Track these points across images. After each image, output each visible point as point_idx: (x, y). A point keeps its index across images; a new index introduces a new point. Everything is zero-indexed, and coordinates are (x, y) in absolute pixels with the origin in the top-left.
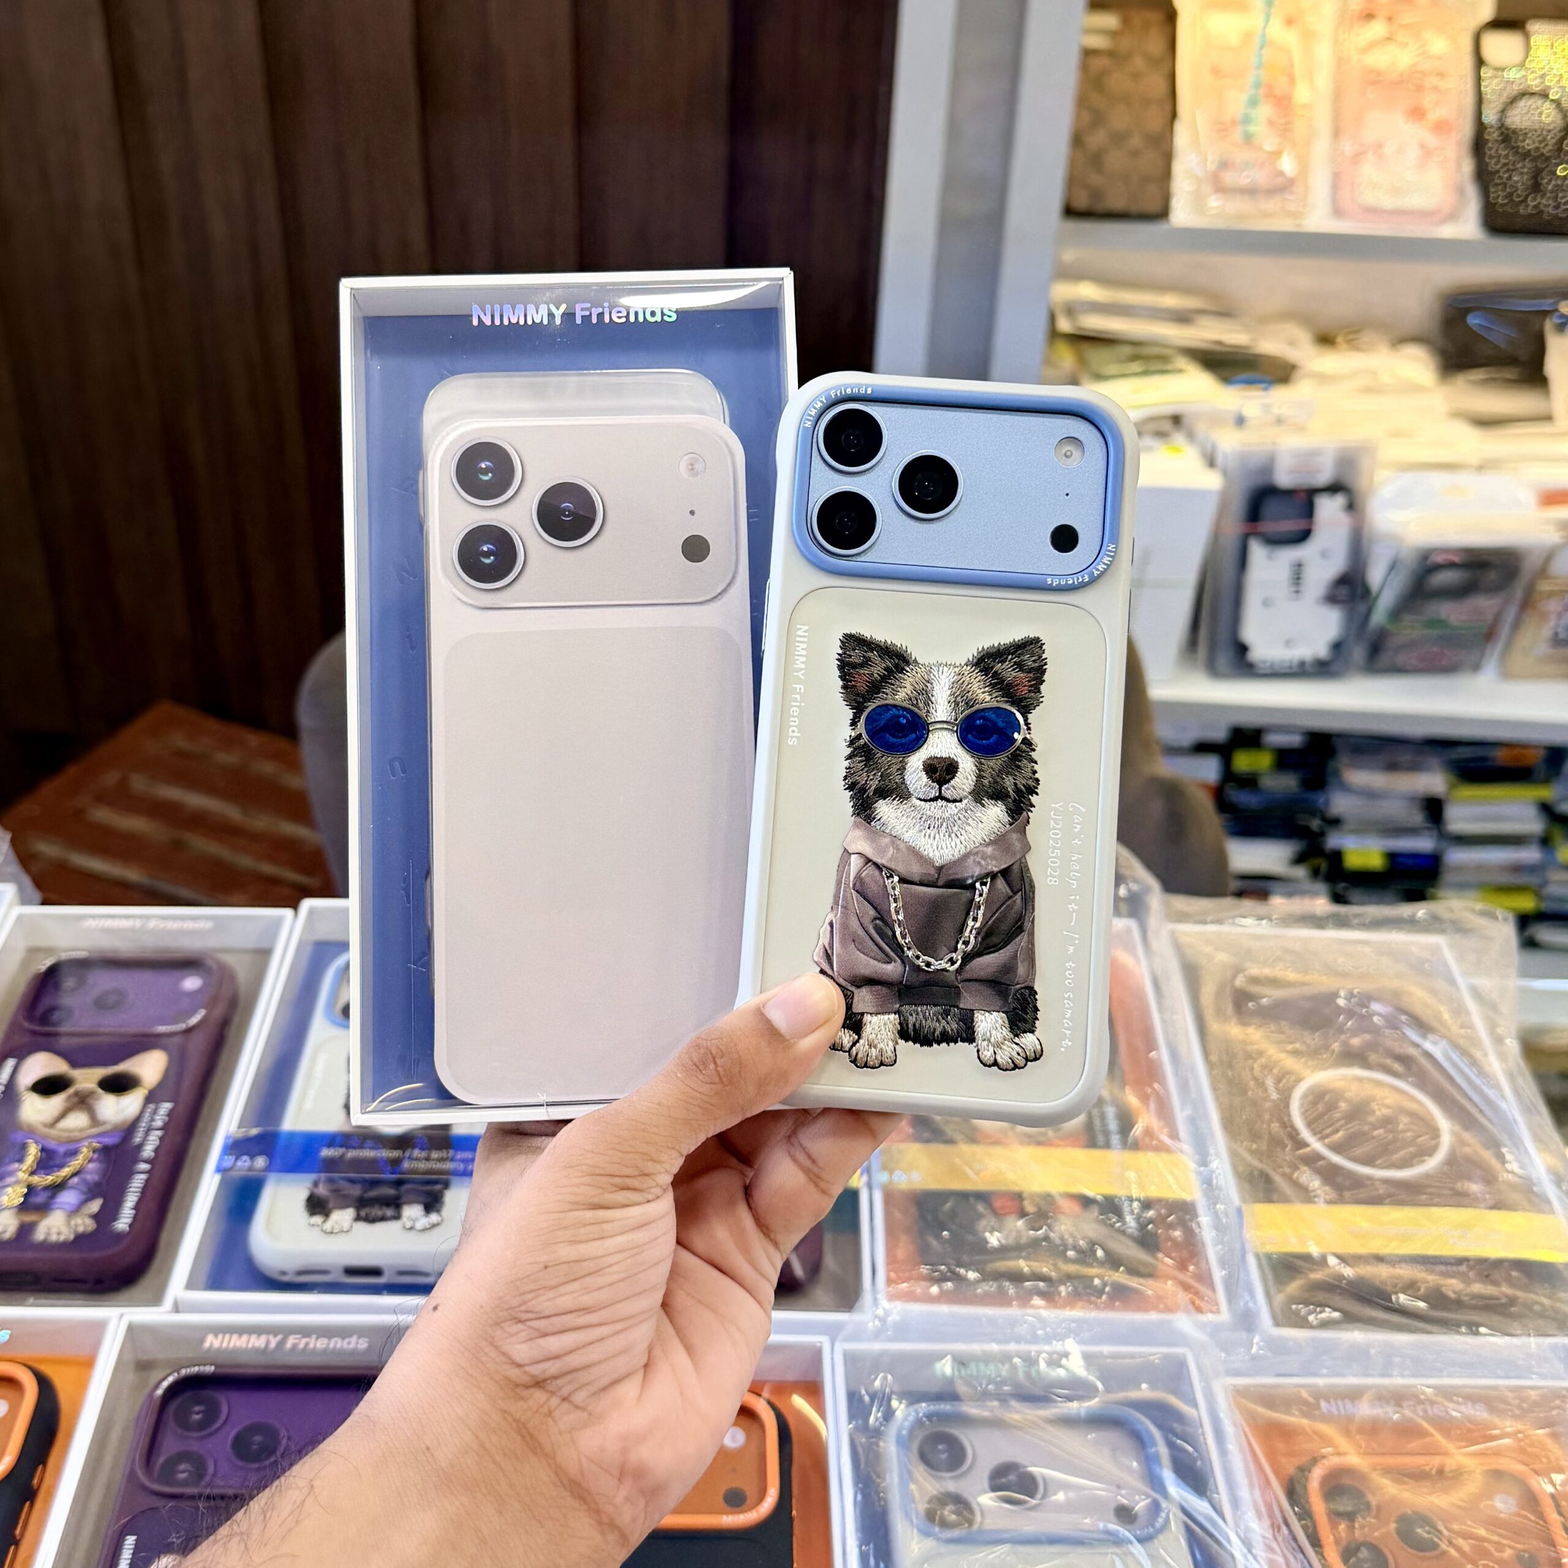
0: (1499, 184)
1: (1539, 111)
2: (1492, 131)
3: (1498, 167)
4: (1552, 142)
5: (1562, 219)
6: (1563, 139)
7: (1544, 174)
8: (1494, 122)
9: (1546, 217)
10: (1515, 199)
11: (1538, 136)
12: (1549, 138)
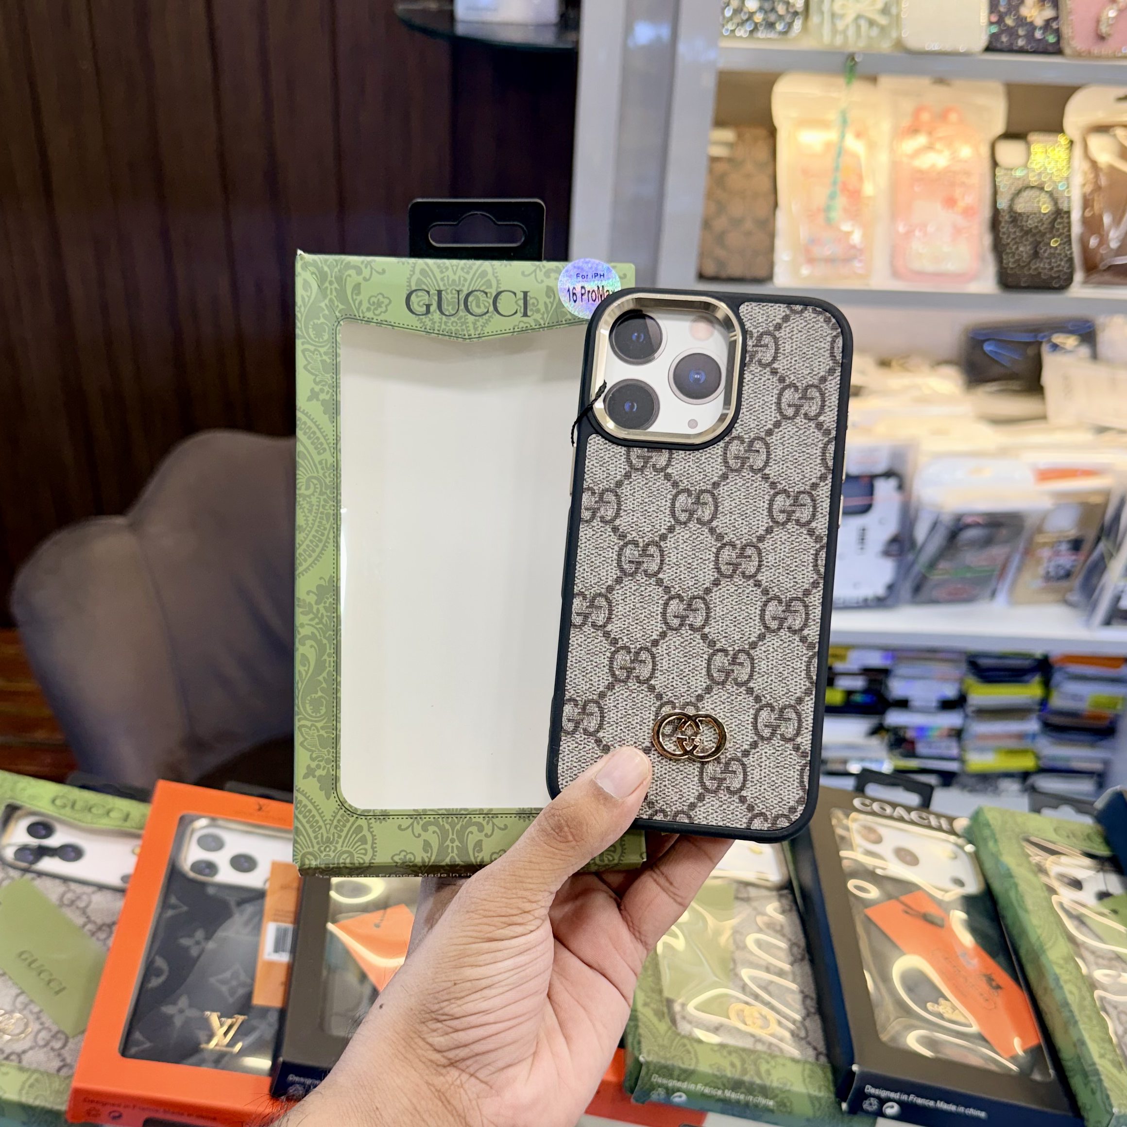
0: (1010, 253)
1: (1037, 199)
2: (1004, 214)
3: (1009, 241)
4: (1047, 222)
5: (1055, 278)
6: (1055, 220)
7: (1041, 245)
8: (1006, 208)
9: (1043, 277)
10: (1022, 264)
11: (1037, 218)
12: (1044, 219)
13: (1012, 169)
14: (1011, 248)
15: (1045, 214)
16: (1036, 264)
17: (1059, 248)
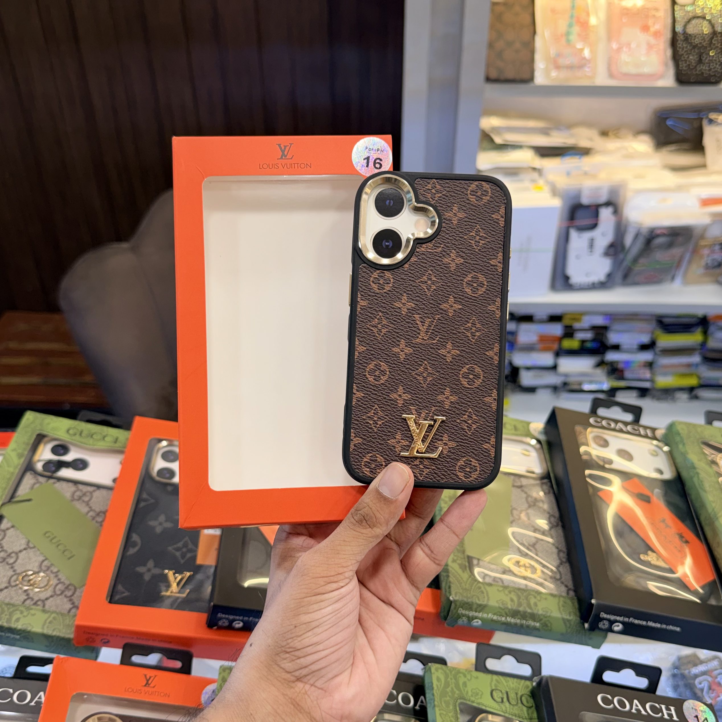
0: (684, 60)
1: (701, 25)
2: (680, 35)
3: (683, 52)
4: (707, 40)
5: (712, 76)
6: (712, 38)
7: (704, 55)
8: (681, 31)
9: (705, 75)
10: (691, 67)
11: (701, 37)
12: (706, 37)
13: (684, 6)
14: (684, 57)
15: (706, 34)
16: (700, 67)
17: (715, 56)
